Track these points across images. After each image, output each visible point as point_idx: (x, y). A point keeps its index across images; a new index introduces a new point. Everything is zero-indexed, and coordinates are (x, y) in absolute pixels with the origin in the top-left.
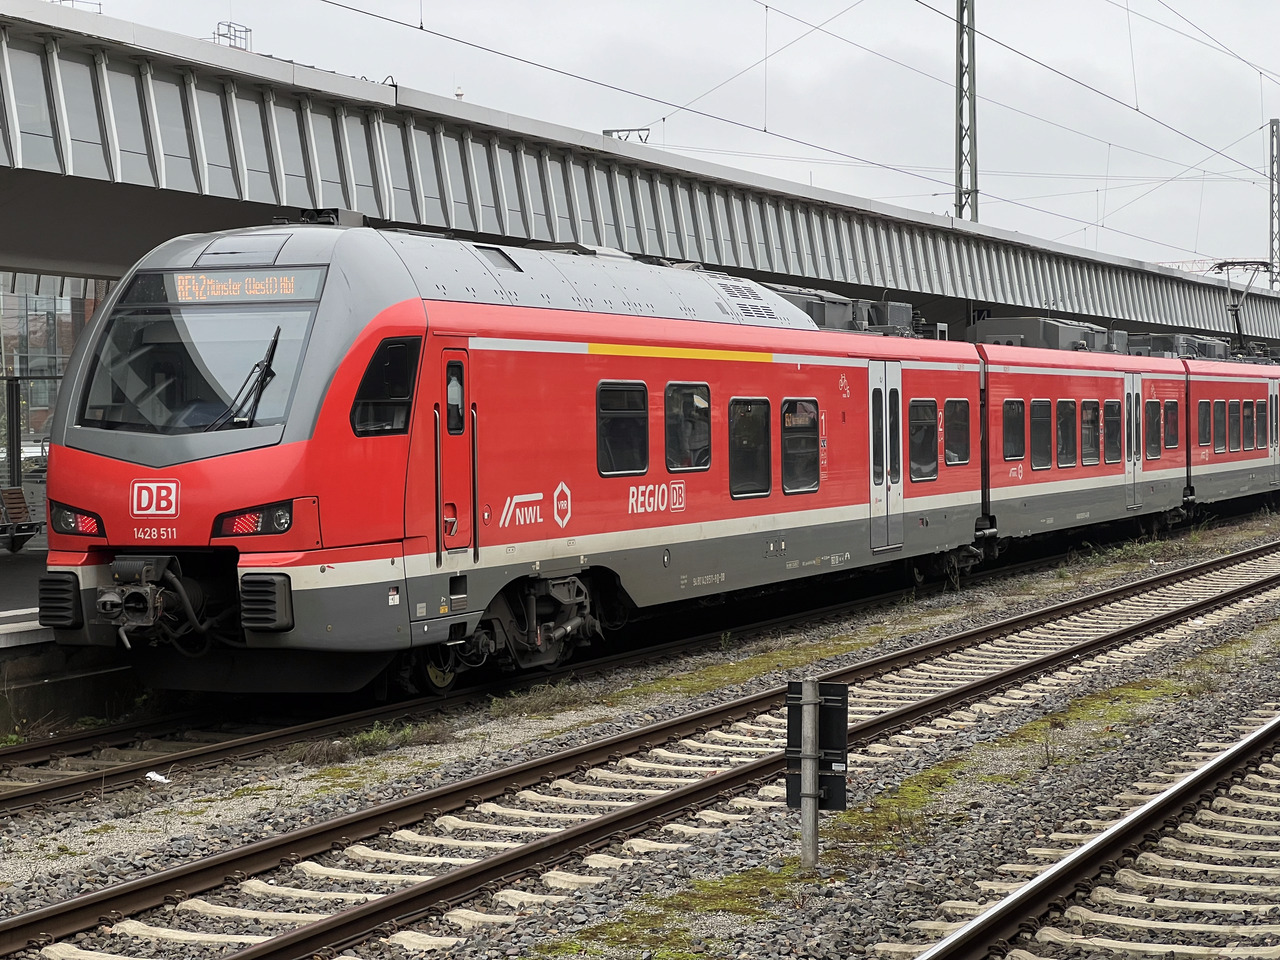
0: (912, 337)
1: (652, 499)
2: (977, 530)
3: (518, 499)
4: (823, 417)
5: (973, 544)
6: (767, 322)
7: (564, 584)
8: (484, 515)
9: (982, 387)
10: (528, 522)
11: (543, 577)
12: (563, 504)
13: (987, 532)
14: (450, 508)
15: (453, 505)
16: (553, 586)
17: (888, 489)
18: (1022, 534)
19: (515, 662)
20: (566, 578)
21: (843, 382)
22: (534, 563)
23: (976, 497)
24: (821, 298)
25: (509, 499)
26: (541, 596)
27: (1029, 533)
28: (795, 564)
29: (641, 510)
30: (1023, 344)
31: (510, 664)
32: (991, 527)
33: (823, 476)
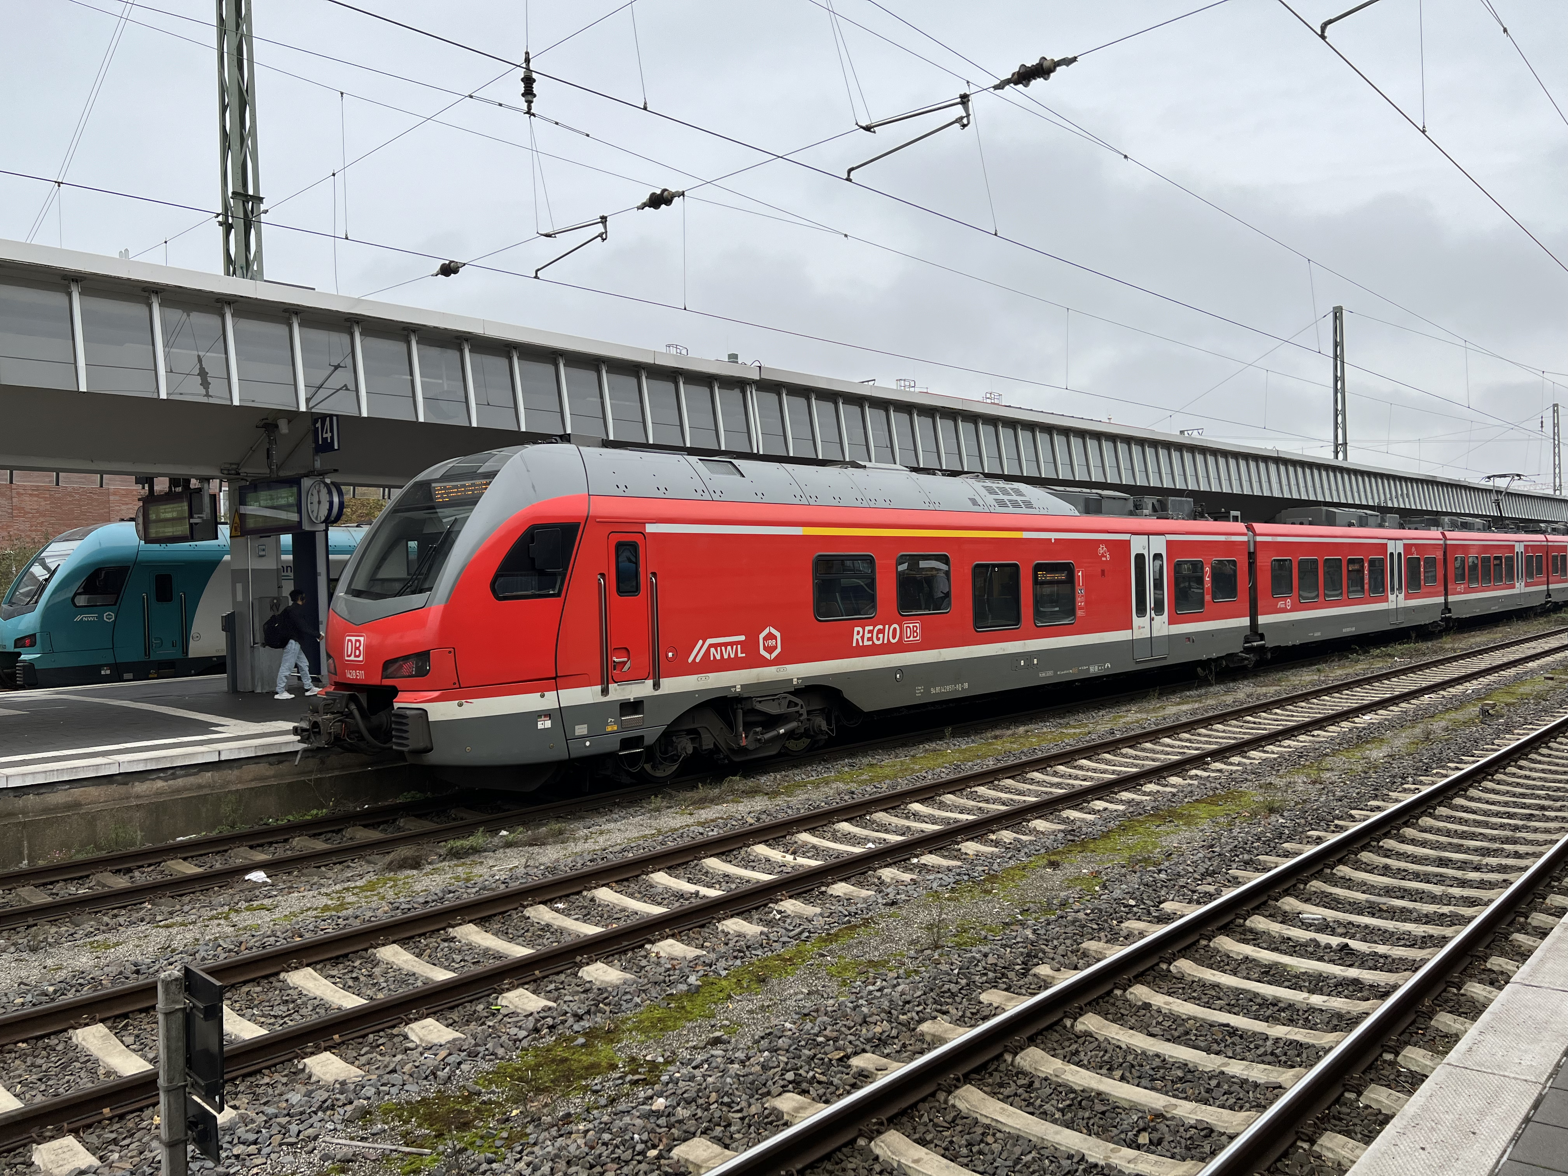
0: (1183, 519)
1: (881, 636)
2: (1246, 642)
3: (710, 641)
4: (1080, 574)
5: (1242, 652)
6: (1024, 510)
7: (773, 700)
8: (667, 656)
9: (1252, 550)
10: (726, 657)
11: (745, 695)
12: (771, 643)
13: (1255, 644)
14: (624, 651)
15: (626, 649)
16: (760, 702)
17: (1152, 619)
18: (1290, 644)
19: (727, 757)
20: (776, 695)
21: (1102, 549)
22: (735, 687)
23: (1245, 621)
24: (1100, 495)
25: (701, 642)
26: (748, 710)
27: (1298, 642)
28: (1050, 673)
29: (866, 643)
30: (1311, 523)
31: (724, 759)
32: (1261, 640)
33: (1080, 613)
